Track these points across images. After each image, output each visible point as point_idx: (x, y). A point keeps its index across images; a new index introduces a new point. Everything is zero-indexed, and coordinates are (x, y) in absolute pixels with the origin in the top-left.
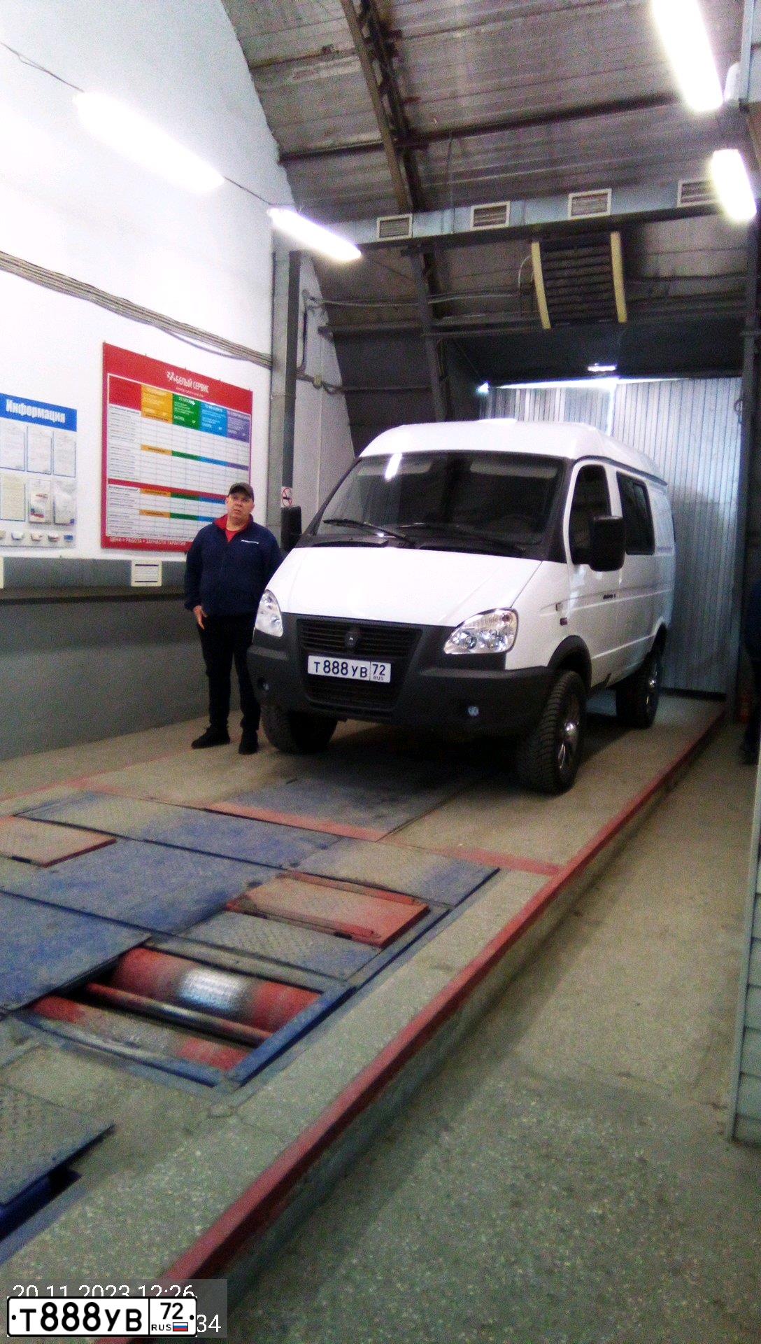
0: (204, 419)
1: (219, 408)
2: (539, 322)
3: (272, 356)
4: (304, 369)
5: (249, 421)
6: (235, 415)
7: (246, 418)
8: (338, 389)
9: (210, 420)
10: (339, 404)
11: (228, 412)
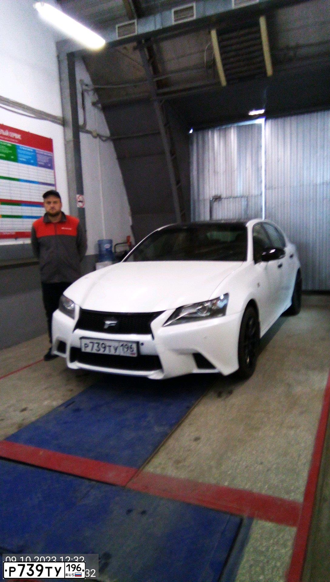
0: (19, 155)
1: (30, 149)
2: (219, 83)
3: (63, 118)
4: (85, 126)
5: (51, 157)
6: (42, 153)
7: (49, 155)
8: (108, 138)
9: (25, 156)
10: (109, 147)
11: (37, 151)
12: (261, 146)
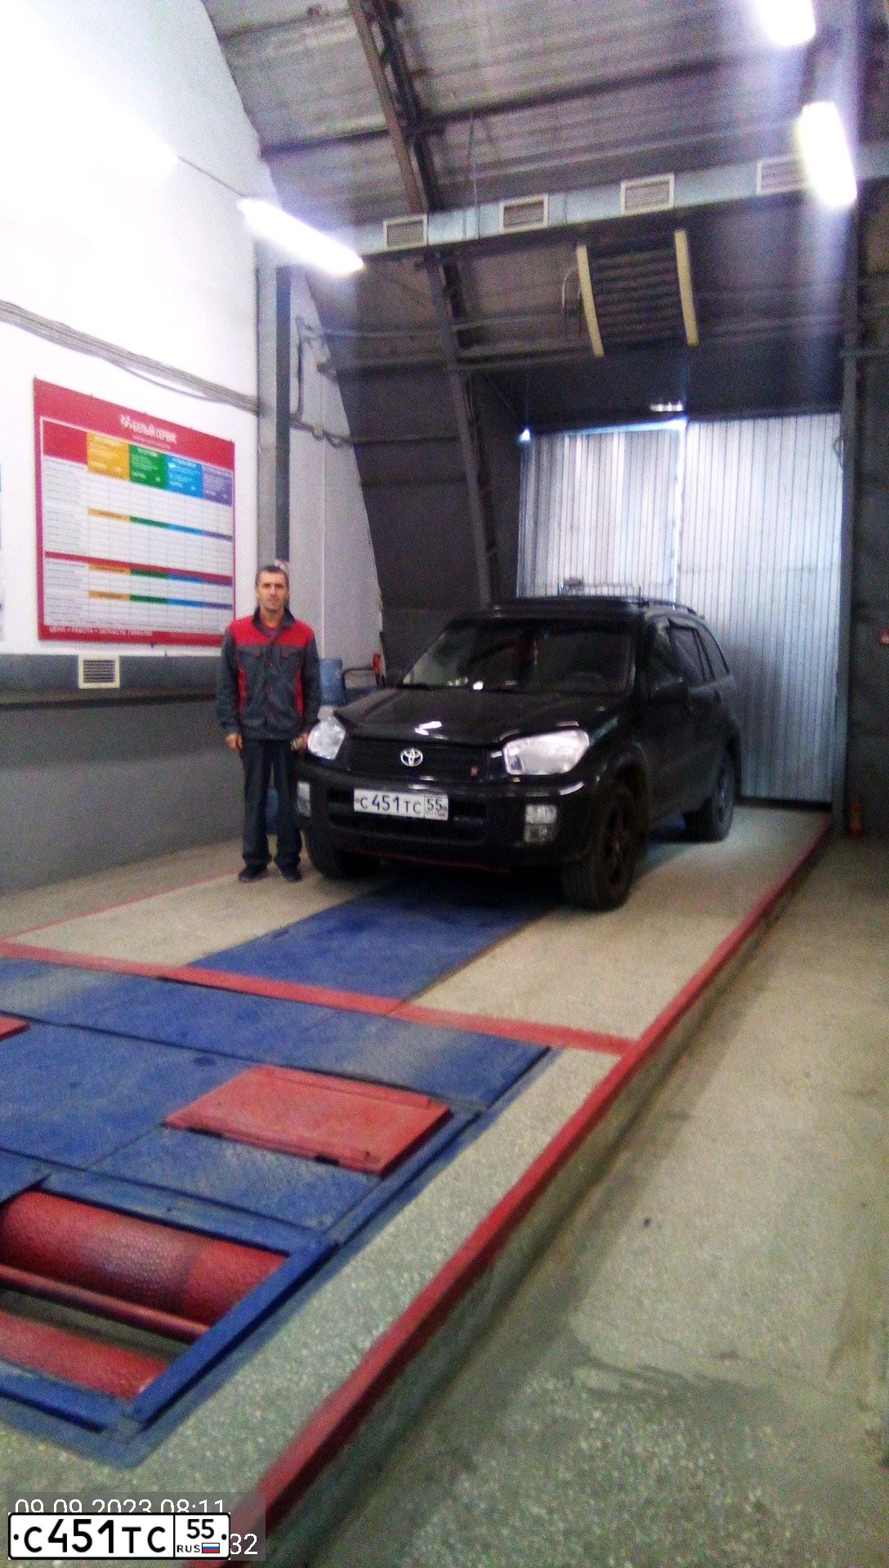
0: (171, 476)
1: (192, 462)
2: (588, 348)
3: (259, 398)
4: (301, 415)
5: (230, 478)
6: (214, 471)
7: (227, 475)
8: (345, 441)
9: (179, 478)
10: (347, 460)
11: (203, 468)
12: (676, 478)
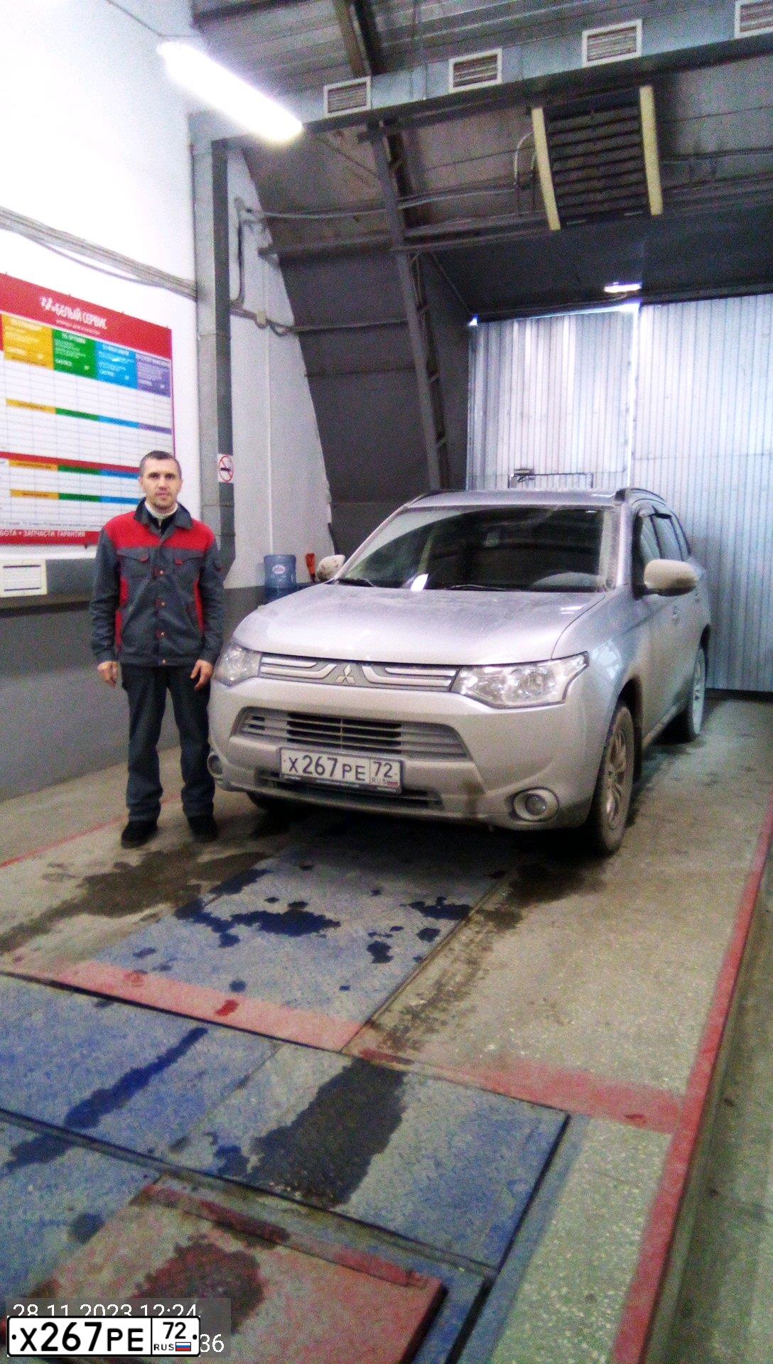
0: (101, 364)
1: (125, 350)
2: (544, 223)
3: (197, 283)
4: (242, 301)
5: (168, 368)
6: (149, 360)
7: (164, 364)
8: (289, 330)
9: (113, 367)
10: (291, 349)
11: (138, 357)
12: (629, 363)
